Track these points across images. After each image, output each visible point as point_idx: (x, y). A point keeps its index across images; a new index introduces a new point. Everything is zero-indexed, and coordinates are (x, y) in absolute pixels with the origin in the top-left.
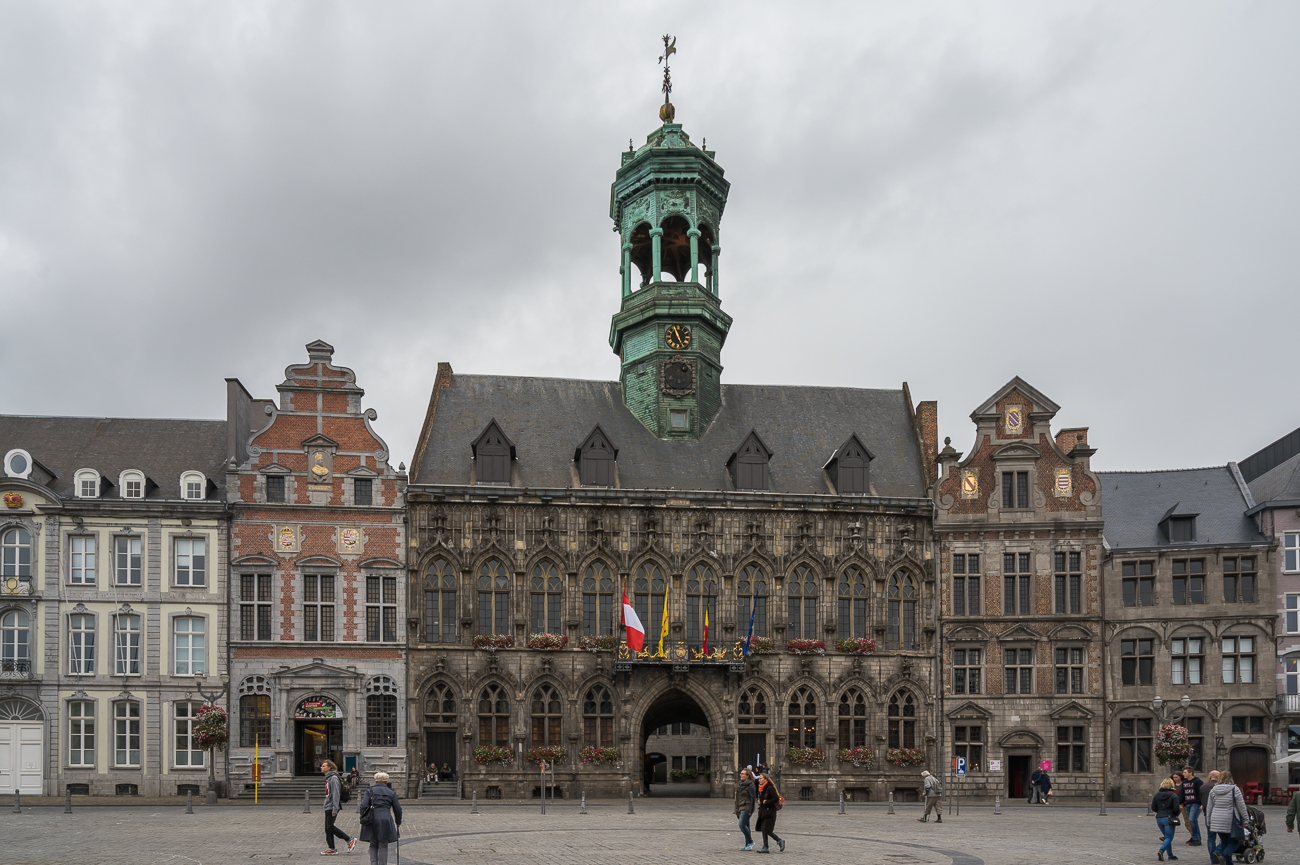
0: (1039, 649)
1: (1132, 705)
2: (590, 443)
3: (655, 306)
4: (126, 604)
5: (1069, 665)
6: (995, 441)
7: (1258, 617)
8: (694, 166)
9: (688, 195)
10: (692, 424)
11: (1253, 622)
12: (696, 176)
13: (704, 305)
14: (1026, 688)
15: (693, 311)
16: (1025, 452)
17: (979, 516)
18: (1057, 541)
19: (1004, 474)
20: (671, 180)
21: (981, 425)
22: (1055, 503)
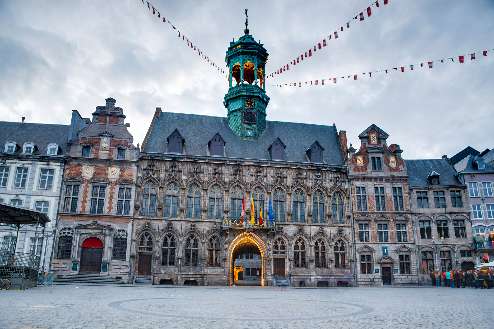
0: (390, 224)
1: (425, 246)
2: (214, 139)
3: (241, 92)
4: (17, 195)
5: (401, 230)
6: (368, 146)
7: (464, 213)
8: (256, 48)
9: (254, 57)
10: (255, 134)
11: (463, 214)
12: (257, 51)
13: (259, 93)
14: (386, 240)
15: (255, 94)
16: (379, 150)
17: (364, 173)
18: (393, 183)
19: (372, 158)
20: (248, 52)
21: (362, 140)
22: (391, 169)
